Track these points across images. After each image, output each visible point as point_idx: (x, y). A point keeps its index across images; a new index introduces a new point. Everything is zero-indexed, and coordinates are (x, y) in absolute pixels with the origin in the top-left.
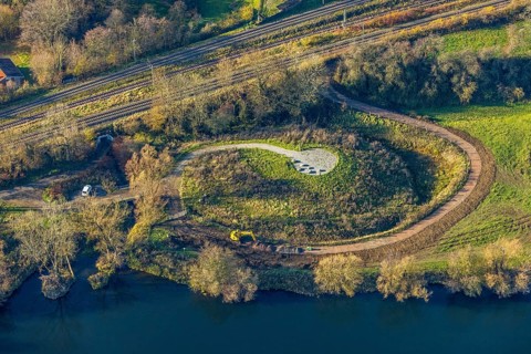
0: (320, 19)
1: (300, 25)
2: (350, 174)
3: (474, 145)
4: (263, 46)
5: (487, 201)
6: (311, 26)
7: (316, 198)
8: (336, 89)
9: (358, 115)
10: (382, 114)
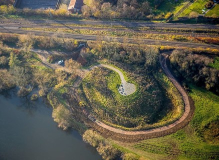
0: (189, 29)
1: (180, 29)
2: (133, 100)
3: (191, 109)
4: (161, 32)
5: (171, 135)
6: (184, 31)
7: (115, 103)
8: (166, 62)
9: (164, 76)
10: (172, 79)
